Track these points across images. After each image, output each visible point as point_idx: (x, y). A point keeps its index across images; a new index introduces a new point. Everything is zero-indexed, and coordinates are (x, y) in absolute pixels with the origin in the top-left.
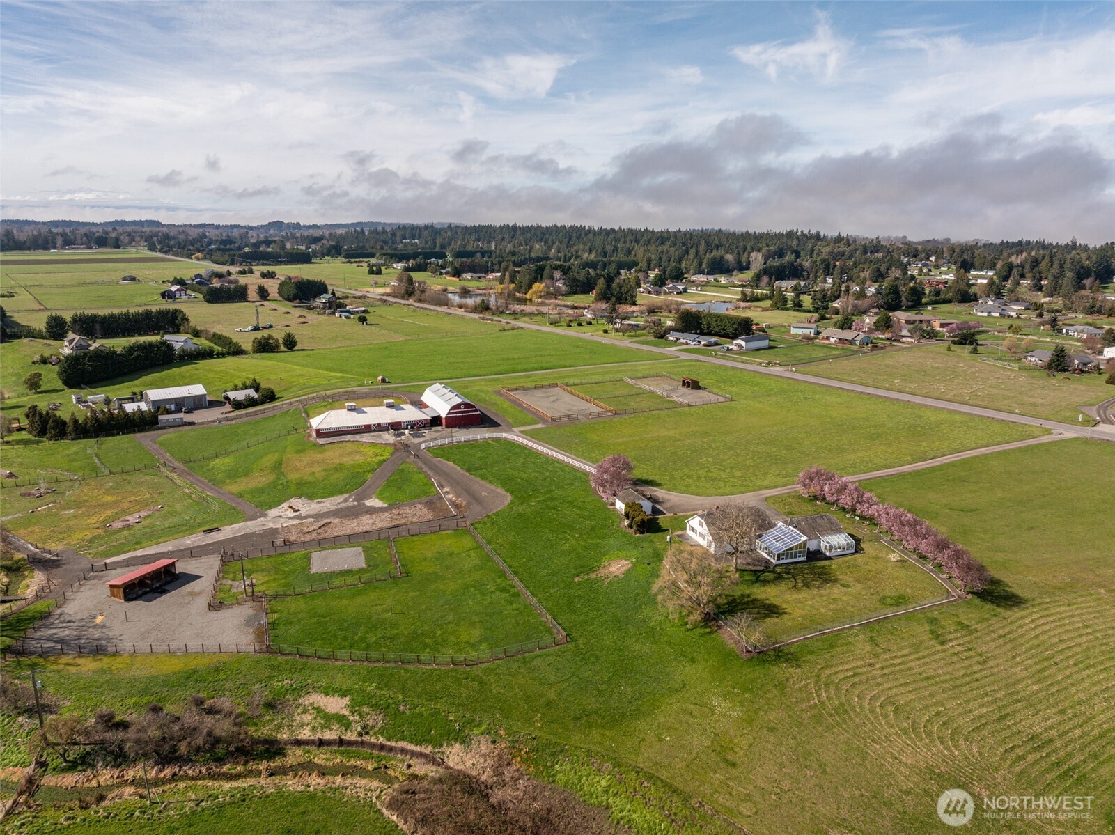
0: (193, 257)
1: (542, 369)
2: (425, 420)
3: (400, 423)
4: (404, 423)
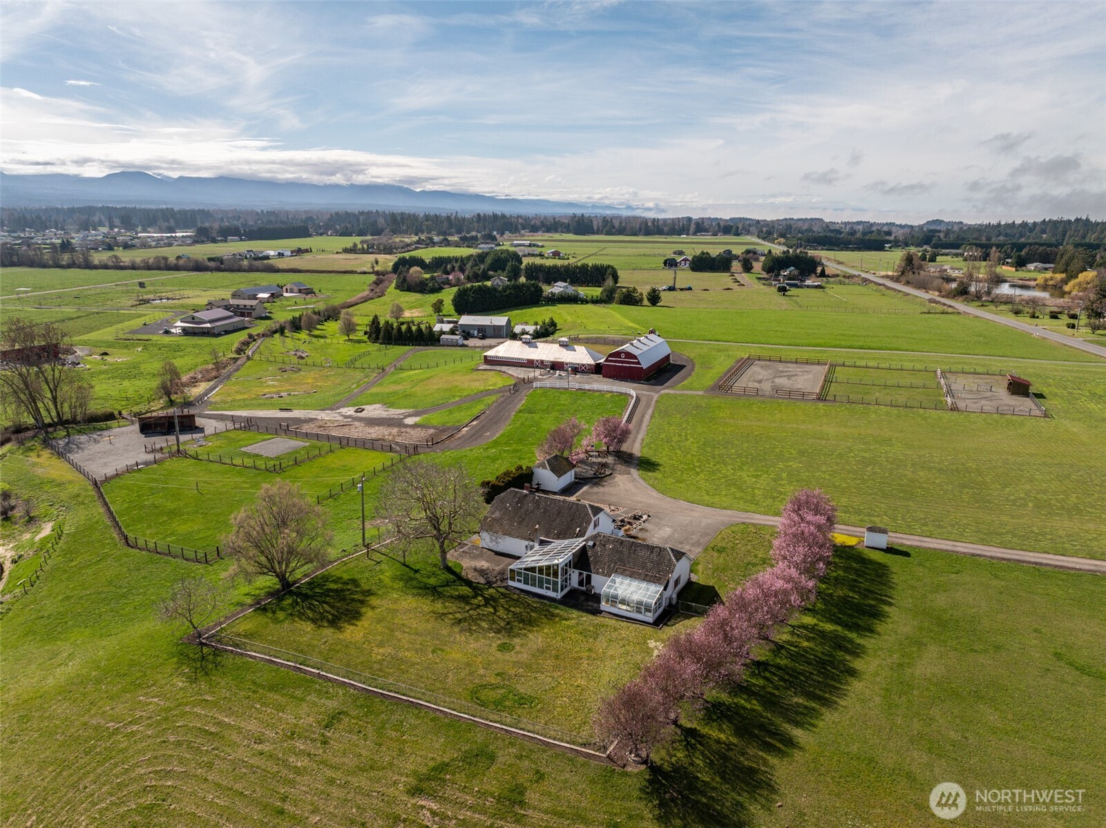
0: (776, 241)
1: (861, 348)
2: (589, 365)
3: (562, 364)
4: (567, 364)
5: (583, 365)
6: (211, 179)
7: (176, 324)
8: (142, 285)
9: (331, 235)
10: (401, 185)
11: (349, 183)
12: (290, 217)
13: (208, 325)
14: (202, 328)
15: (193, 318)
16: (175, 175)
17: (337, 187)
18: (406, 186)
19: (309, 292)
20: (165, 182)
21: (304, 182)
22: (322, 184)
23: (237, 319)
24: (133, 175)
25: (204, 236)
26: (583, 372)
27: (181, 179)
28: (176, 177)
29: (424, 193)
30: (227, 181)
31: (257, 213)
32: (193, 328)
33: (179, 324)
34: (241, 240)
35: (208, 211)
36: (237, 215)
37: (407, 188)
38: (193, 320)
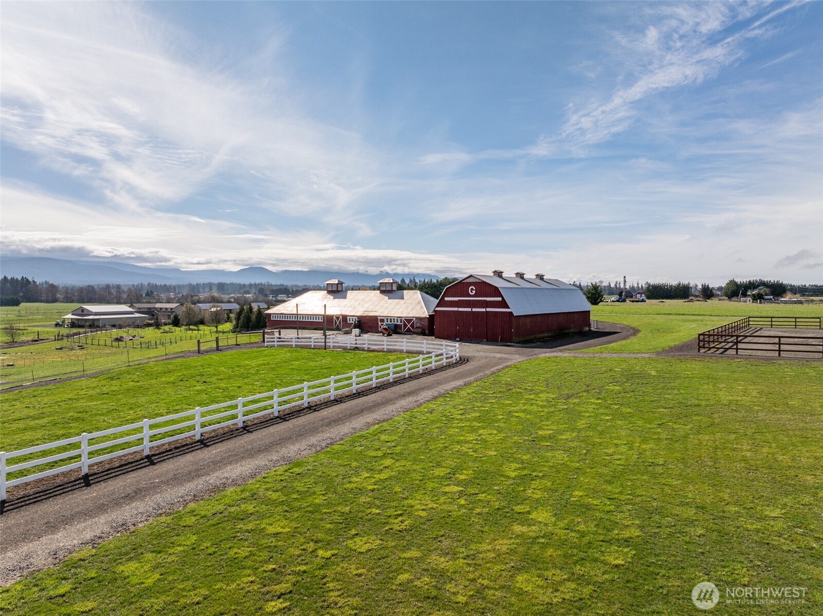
2: (420, 319)
3: (374, 319)
4: (382, 321)
5: (409, 321)
7: (65, 317)
13: (91, 317)
14: (86, 320)
23: (136, 315)
32: (79, 319)
33: (69, 316)
38: (83, 312)
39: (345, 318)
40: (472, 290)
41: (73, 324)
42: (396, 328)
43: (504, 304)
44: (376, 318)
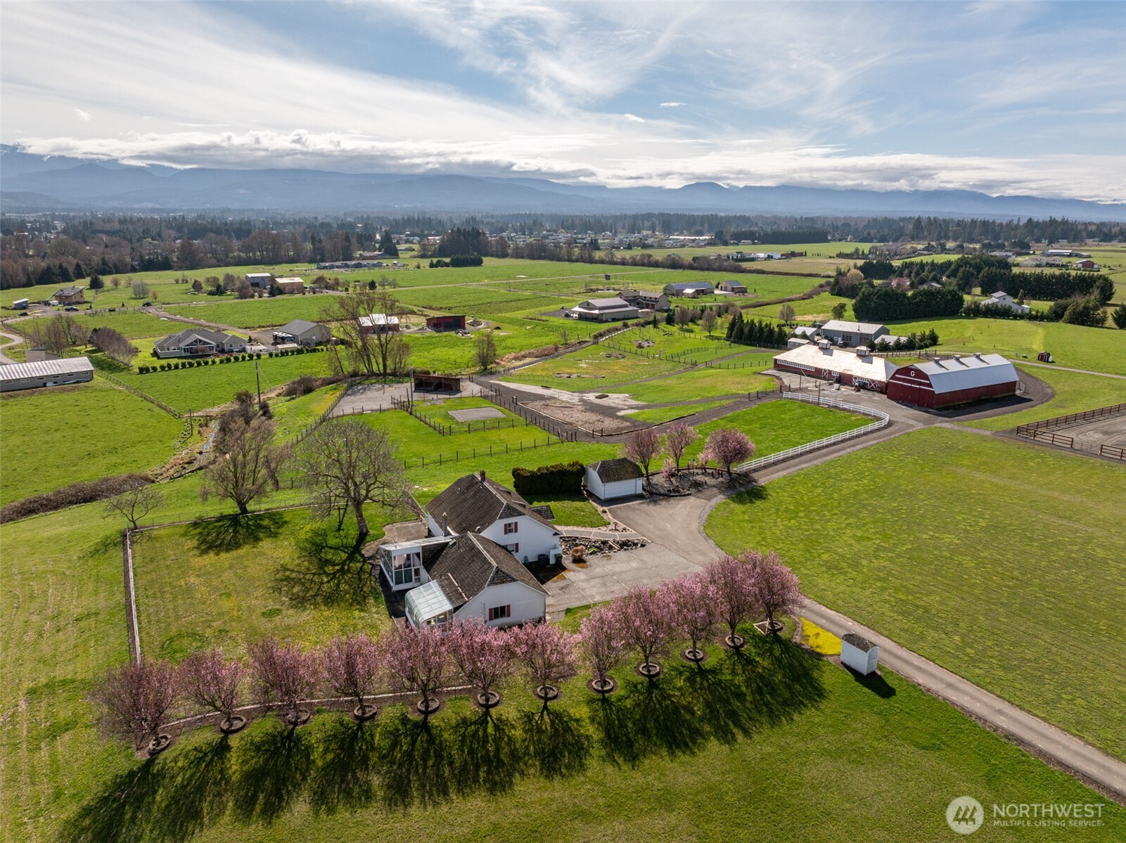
2: (880, 382)
3: (851, 377)
4: (855, 378)
5: (873, 381)
6: (771, 188)
7: (574, 309)
8: (608, 277)
9: (851, 241)
10: (975, 190)
11: (913, 189)
12: (826, 224)
13: (596, 312)
14: (592, 314)
15: (588, 305)
16: (741, 184)
17: (899, 193)
18: (980, 191)
19: (743, 291)
20: (732, 191)
21: (865, 188)
22: (883, 191)
23: (630, 308)
24: (706, 186)
25: (720, 239)
26: (872, 390)
27: (746, 188)
28: (742, 186)
29: (1002, 199)
30: (788, 189)
31: (796, 219)
32: (586, 313)
33: (577, 309)
34: (754, 244)
35: (749, 217)
36: (776, 220)
37: (982, 194)
38: (588, 306)
39: (830, 372)
40: (913, 373)
41: (582, 317)
42: (864, 386)
43: (930, 385)
44: (851, 376)
